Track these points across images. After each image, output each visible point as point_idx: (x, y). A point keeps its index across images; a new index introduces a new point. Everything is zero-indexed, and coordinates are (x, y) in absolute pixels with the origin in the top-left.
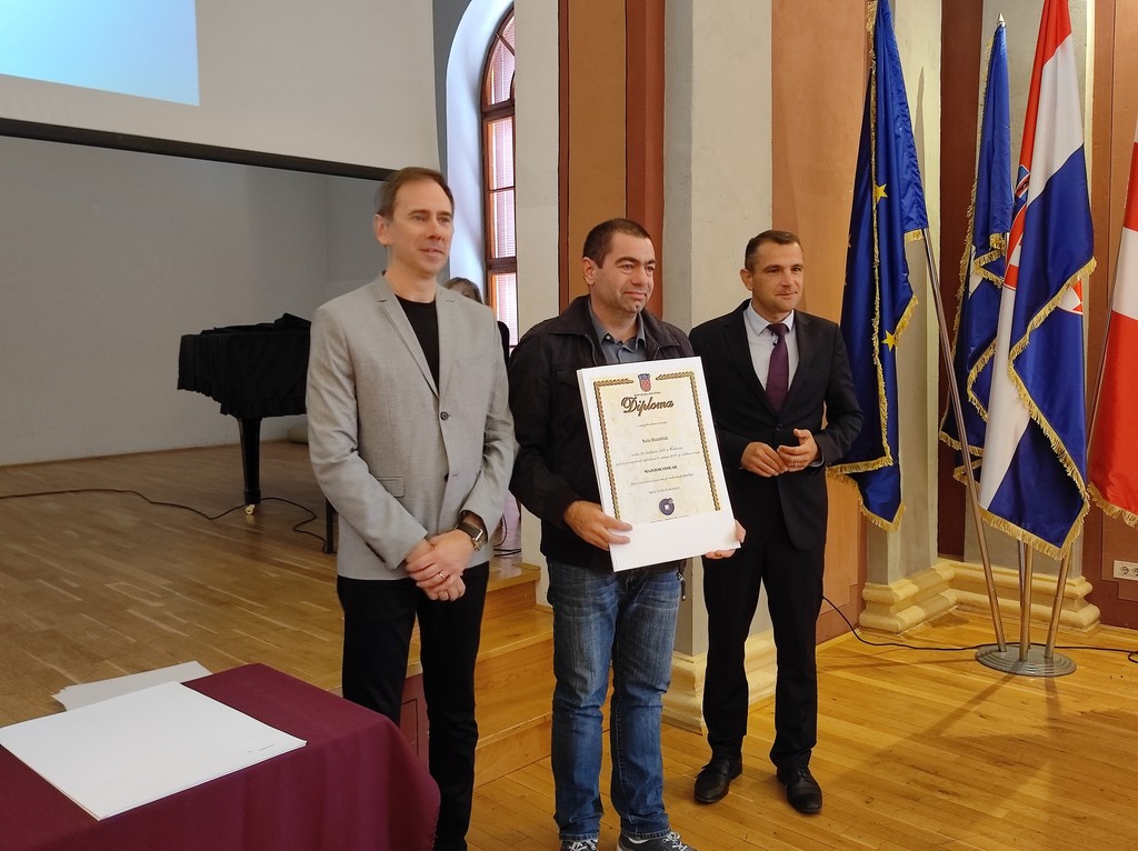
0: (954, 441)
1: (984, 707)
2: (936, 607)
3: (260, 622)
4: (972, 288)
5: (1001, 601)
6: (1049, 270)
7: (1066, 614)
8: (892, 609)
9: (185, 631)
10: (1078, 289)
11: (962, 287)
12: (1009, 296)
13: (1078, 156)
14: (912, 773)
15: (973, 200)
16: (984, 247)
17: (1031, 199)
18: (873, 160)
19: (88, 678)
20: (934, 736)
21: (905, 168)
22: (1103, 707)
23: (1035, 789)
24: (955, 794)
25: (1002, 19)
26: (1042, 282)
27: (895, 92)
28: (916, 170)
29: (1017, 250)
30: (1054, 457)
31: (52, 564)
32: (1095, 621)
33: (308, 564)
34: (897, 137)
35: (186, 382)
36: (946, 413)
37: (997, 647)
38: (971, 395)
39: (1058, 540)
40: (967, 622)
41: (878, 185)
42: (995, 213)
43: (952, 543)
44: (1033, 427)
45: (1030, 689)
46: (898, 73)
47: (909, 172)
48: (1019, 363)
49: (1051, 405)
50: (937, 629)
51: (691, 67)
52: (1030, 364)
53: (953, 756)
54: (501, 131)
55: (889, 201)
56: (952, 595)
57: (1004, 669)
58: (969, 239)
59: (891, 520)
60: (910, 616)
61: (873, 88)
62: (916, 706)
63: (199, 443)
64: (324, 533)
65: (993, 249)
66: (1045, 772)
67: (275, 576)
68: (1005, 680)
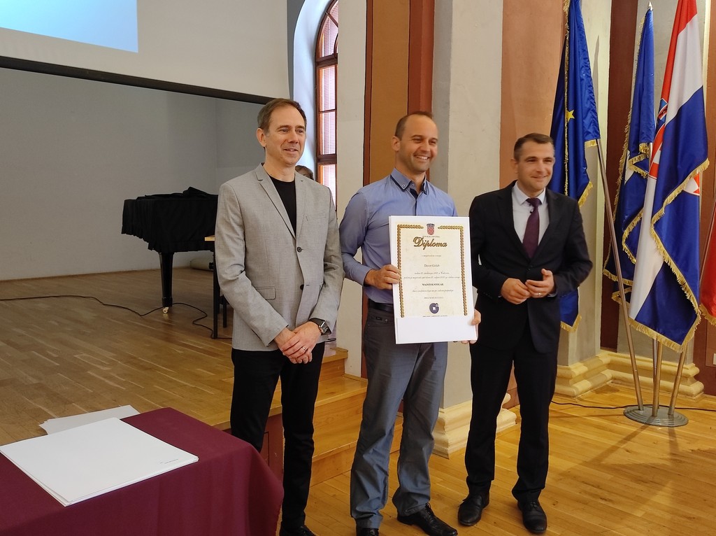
0: (613, 276)
1: (629, 445)
2: (599, 381)
3: (171, 381)
4: (627, 178)
5: (641, 378)
6: (679, 166)
7: (682, 387)
8: (571, 381)
9: (122, 386)
10: (696, 179)
11: (620, 178)
12: (652, 183)
13: (699, 93)
14: (583, 487)
15: (629, 122)
16: (635, 152)
17: (668, 120)
18: (566, 94)
19: (62, 414)
20: (597, 463)
21: (586, 100)
22: (706, 447)
23: (662, 498)
24: (610, 501)
25: (650, 5)
26: (673, 174)
27: (581, 51)
28: (593, 101)
29: (658, 153)
30: (678, 287)
31: (41, 341)
32: (701, 392)
33: (201, 345)
34: (582, 80)
35: (127, 230)
36: (608, 258)
37: (637, 407)
38: (625, 246)
39: (680, 340)
40: (618, 391)
41: (569, 110)
42: (643, 130)
43: (610, 340)
44: (666, 267)
45: (658, 434)
46: (583, 38)
47: (589, 103)
48: (657, 226)
49: (677, 254)
50: (600, 395)
51: (451, 33)
52: (665, 226)
53: (609, 476)
54: (328, 74)
55: (575, 121)
56: (609, 374)
57: (642, 421)
58: (625, 146)
59: (571, 325)
60: (582, 386)
61: (567, 48)
62: (585, 443)
63: (135, 268)
64: (212, 326)
65: (641, 153)
66: (669, 488)
67: (180, 352)
68: (643, 428)
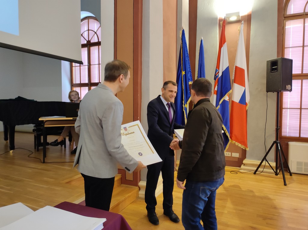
6: (223, 91)
10: (228, 96)
12: (215, 97)
13: (228, 69)
17: (219, 76)
18: (182, 65)
25: (202, 38)
29: (216, 87)
33: (39, 167)
34: (187, 61)
41: (183, 71)
47: (189, 69)
55: (185, 75)
61: (182, 50)
